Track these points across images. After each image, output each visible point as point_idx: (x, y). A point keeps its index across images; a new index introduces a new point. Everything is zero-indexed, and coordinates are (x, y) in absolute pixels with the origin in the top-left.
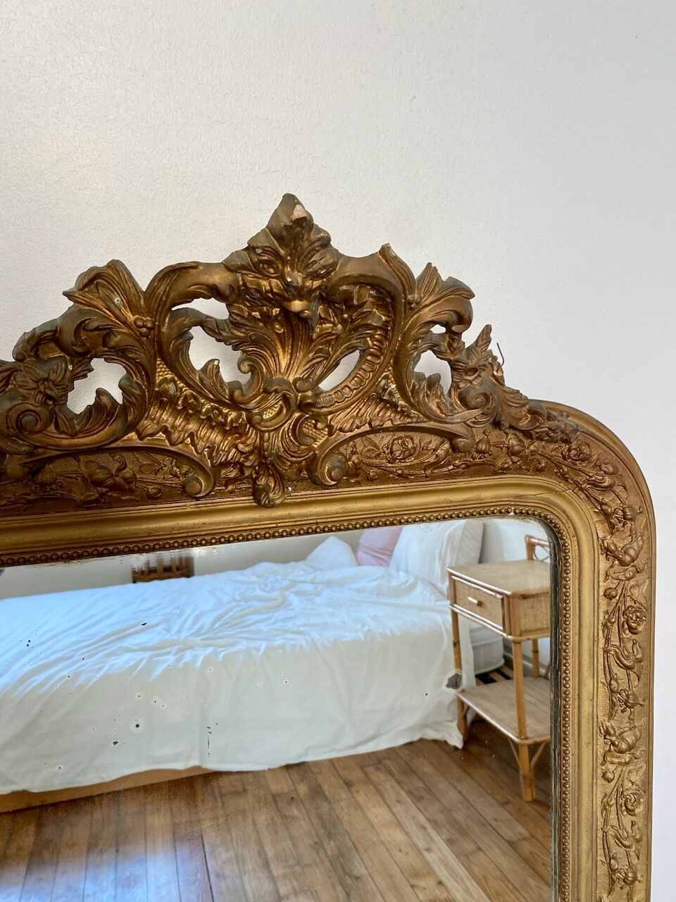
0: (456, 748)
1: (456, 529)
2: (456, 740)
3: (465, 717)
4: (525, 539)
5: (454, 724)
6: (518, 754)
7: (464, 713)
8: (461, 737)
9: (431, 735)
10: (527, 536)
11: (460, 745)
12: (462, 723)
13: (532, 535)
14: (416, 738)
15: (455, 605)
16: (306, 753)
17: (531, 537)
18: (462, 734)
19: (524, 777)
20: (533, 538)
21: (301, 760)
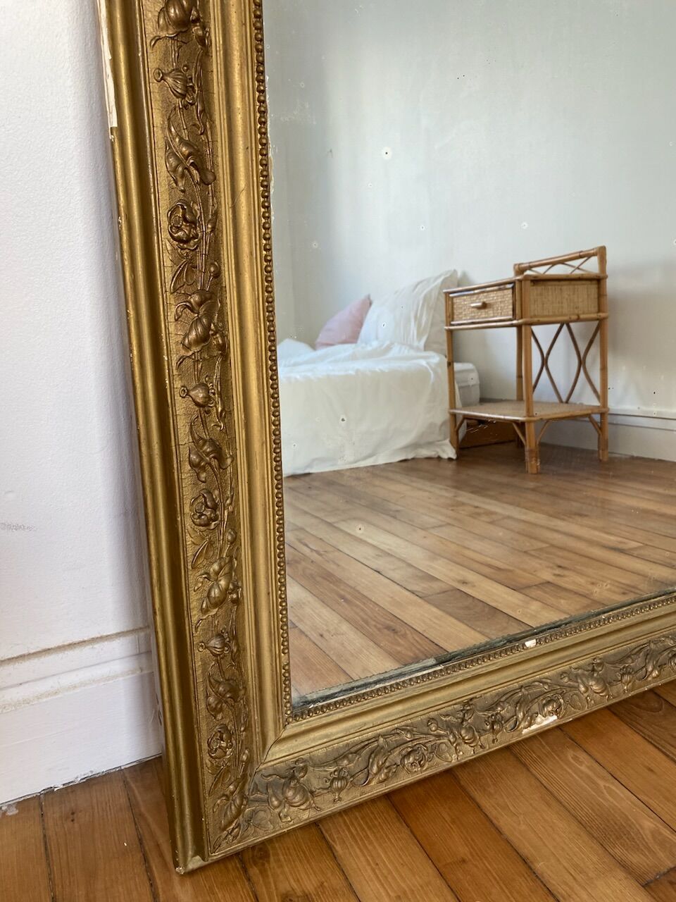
0: (450, 459)
1: (432, 290)
2: (450, 452)
3: (457, 434)
4: (514, 268)
5: (447, 441)
6: (524, 434)
7: (456, 429)
8: (454, 451)
9: (425, 453)
10: (515, 265)
11: (454, 456)
12: (455, 437)
13: (519, 262)
14: (410, 457)
15: (453, 323)
16: (309, 466)
17: (520, 264)
18: (454, 448)
19: (531, 451)
20: (522, 264)
21: (307, 471)
